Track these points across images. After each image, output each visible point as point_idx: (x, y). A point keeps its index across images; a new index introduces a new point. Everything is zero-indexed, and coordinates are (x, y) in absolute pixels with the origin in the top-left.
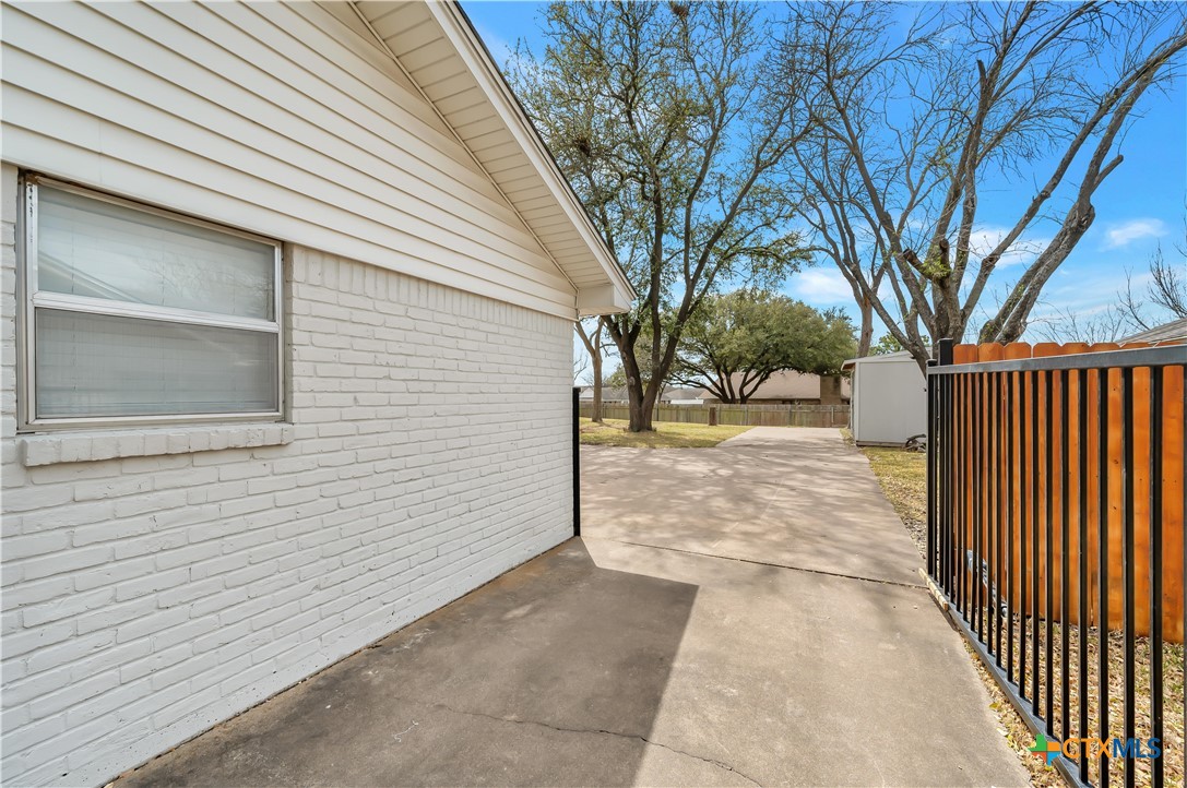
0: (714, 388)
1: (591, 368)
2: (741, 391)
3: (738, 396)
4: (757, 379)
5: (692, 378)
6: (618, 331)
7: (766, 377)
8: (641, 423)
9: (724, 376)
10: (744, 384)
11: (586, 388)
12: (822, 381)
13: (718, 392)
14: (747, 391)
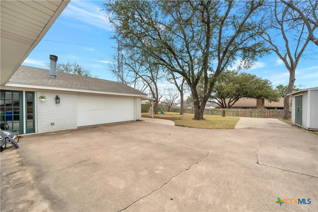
0: (219, 103)
1: (180, 97)
2: (229, 104)
3: (227, 106)
4: (235, 100)
5: (212, 100)
6: (190, 81)
7: (238, 100)
8: (199, 116)
9: (223, 99)
10: (230, 102)
11: (178, 103)
12: (257, 101)
13: (220, 104)
14: (231, 104)
